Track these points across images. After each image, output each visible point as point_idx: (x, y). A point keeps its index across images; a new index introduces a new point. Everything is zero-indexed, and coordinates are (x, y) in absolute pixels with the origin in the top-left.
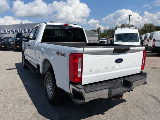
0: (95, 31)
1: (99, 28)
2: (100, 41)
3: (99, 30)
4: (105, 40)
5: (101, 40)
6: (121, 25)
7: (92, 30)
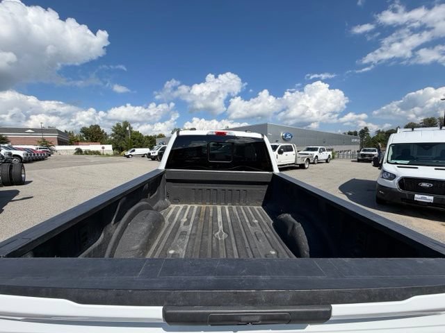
0: (355, 133)
1: (366, 128)
2: (362, 152)
3: (364, 132)
4: (375, 151)
5: (364, 151)
6: (424, 120)
7: (350, 133)
